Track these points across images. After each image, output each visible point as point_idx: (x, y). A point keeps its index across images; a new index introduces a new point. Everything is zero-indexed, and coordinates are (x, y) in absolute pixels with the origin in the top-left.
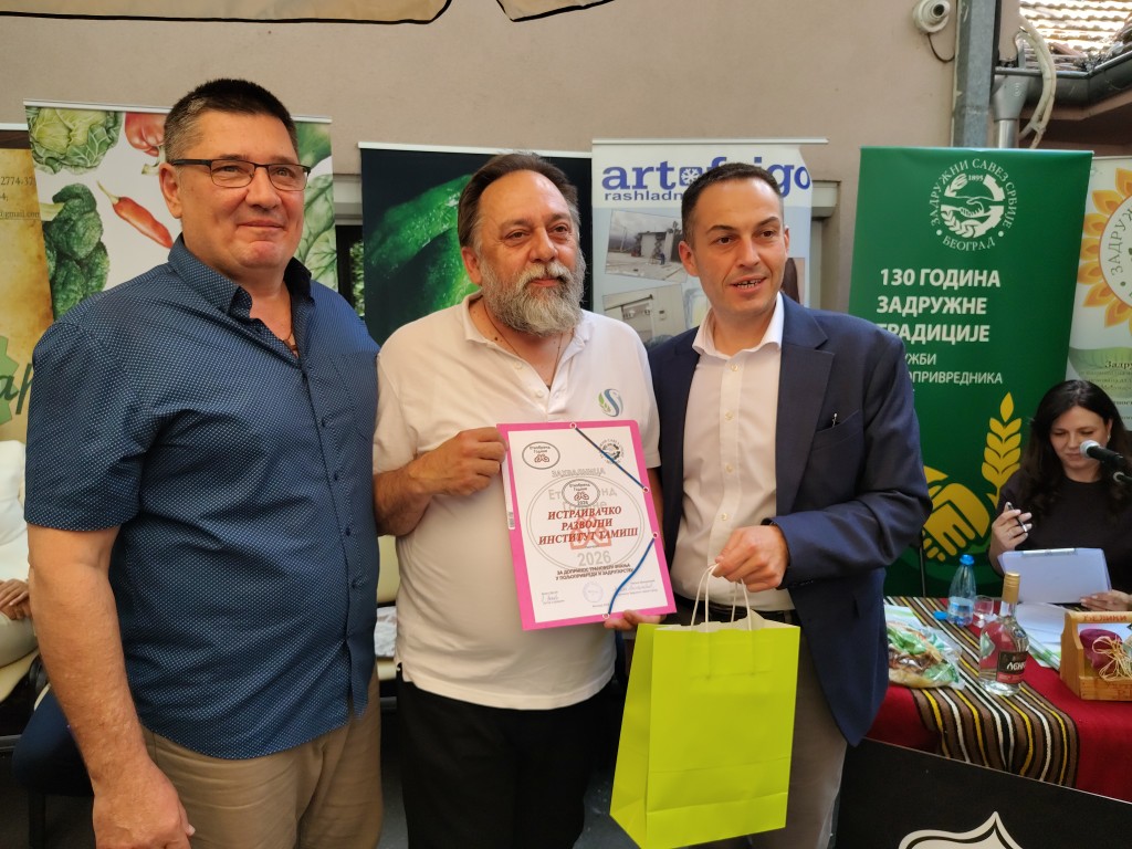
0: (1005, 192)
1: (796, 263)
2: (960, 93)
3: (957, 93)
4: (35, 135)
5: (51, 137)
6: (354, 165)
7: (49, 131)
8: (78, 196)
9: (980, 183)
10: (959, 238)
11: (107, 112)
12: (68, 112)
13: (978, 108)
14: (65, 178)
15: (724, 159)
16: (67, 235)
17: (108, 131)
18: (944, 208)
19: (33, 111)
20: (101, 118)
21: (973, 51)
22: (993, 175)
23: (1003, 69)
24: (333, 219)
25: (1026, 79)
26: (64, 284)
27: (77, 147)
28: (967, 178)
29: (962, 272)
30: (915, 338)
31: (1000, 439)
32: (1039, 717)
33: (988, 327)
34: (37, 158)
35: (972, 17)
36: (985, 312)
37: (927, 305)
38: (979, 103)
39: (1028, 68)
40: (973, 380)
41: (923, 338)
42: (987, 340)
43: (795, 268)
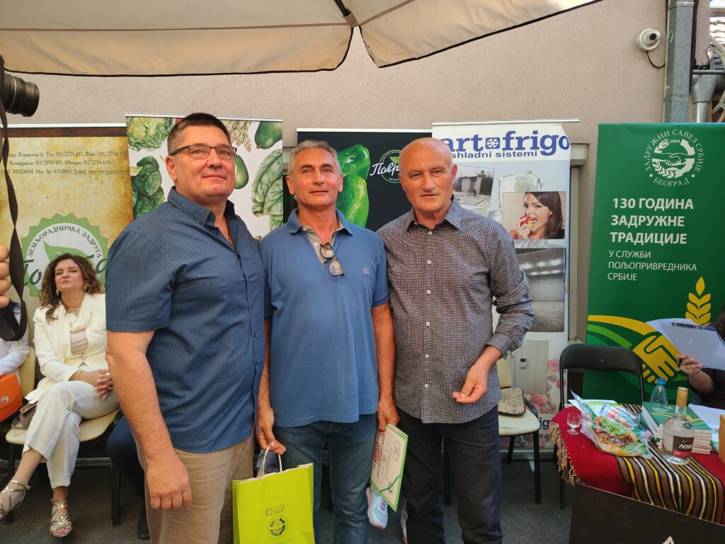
0: (696, 150)
1: (560, 195)
2: (668, 87)
3: (666, 87)
4: (129, 131)
5: (138, 132)
6: (293, 140)
7: (136, 129)
8: (150, 163)
9: (678, 144)
10: (665, 178)
11: (166, 118)
12: (146, 119)
13: (681, 96)
14: (144, 153)
15: (514, 132)
16: (144, 183)
17: (166, 128)
18: (654, 160)
19: (129, 119)
20: (163, 121)
21: (677, 61)
22: (687, 139)
23: (699, 71)
24: (281, 173)
25: (715, 76)
26: (141, 210)
27: (151, 137)
28: (669, 141)
29: (667, 200)
30: (636, 241)
31: (697, 307)
32: (698, 478)
33: (686, 235)
34: (130, 143)
35: (676, 40)
36: (683, 225)
37: (644, 220)
38: (681, 93)
39: (717, 69)
40: (677, 268)
41: (642, 242)
42: (685, 243)
43: (559, 198)
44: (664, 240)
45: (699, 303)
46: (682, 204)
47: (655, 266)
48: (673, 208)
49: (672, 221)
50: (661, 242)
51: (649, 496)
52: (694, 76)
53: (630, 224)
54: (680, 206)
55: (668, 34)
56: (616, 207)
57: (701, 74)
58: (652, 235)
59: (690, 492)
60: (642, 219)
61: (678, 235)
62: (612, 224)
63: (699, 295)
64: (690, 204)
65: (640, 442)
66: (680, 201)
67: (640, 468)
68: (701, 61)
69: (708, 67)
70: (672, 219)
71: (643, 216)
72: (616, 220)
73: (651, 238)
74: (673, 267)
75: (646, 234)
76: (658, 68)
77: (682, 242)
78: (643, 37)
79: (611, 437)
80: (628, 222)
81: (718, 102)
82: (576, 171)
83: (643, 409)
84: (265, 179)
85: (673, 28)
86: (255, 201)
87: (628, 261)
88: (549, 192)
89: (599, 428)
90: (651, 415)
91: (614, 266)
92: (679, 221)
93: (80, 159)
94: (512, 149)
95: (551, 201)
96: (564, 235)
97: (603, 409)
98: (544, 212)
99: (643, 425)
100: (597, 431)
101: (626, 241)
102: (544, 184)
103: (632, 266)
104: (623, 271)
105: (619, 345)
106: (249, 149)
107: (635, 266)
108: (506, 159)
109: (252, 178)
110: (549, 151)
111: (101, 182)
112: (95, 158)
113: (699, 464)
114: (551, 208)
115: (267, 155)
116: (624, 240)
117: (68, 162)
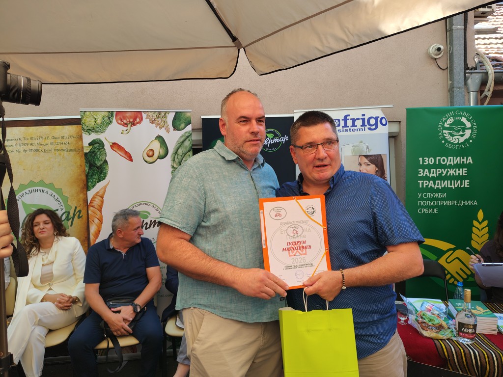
0: (471, 124)
1: (382, 156)
3: (450, 82)
4: (83, 121)
5: (89, 122)
6: (199, 126)
8: (98, 143)
9: (460, 120)
10: (452, 143)
11: (109, 111)
12: (95, 112)
13: (459, 88)
14: (94, 136)
15: (349, 115)
16: (93, 157)
17: (109, 119)
18: (444, 131)
19: (83, 113)
20: (107, 114)
21: (455, 65)
22: (465, 117)
23: (470, 71)
24: (191, 147)
25: (481, 75)
26: (92, 176)
27: (98, 125)
28: (454, 119)
29: (455, 158)
30: (436, 186)
31: (479, 230)
32: (491, 353)
33: (469, 181)
34: (83, 129)
35: (454, 51)
36: (466, 175)
37: (440, 172)
38: (460, 86)
39: (481, 70)
40: (464, 204)
41: (439, 186)
42: (469, 186)
43: (382, 158)
44: (454, 185)
45: (480, 227)
46: (465, 160)
47: (449, 203)
48: (459, 163)
49: (459, 172)
50: (453, 186)
51: (458, 367)
52: (467, 74)
54: (463, 162)
55: (448, 47)
56: (421, 163)
57: (471, 73)
58: (446, 181)
59: (486, 363)
61: (463, 181)
62: (419, 175)
63: (480, 219)
64: (470, 160)
66: (463, 158)
67: (451, 347)
68: (471, 64)
69: (476, 68)
70: (459, 170)
71: (439, 169)
72: (422, 173)
73: (446, 184)
75: (442, 181)
76: (443, 70)
77: (466, 186)
78: (432, 50)
79: (430, 326)
80: (430, 174)
81: (484, 91)
82: (392, 140)
83: (449, 304)
84: (180, 152)
85: (451, 43)
86: (173, 167)
87: (431, 200)
88: (375, 155)
89: (421, 319)
90: (455, 309)
91: (422, 203)
93: (48, 141)
94: (348, 127)
95: (376, 160)
97: (422, 305)
99: (450, 316)
100: (420, 322)
102: (371, 149)
103: (434, 203)
104: (429, 207)
105: (429, 259)
106: (168, 131)
107: (436, 203)
108: (345, 133)
109: (171, 151)
110: (374, 127)
111: (63, 157)
112: (59, 140)
113: (491, 343)
114: (377, 166)
115: (181, 135)
116: (428, 186)
117: (39, 144)
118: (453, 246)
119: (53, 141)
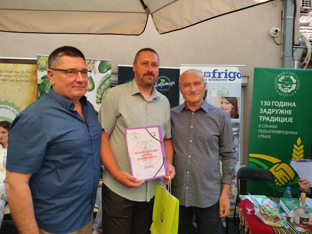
0: (296, 81)
1: (237, 99)
2: (283, 53)
3: (282, 53)
4: (38, 63)
5: (42, 63)
6: (116, 71)
9: (289, 78)
10: (283, 93)
13: (288, 57)
14: (45, 73)
15: (217, 70)
16: (44, 87)
18: (278, 84)
21: (287, 42)
22: (293, 76)
23: (296, 46)
24: (110, 85)
25: (302, 49)
28: (285, 76)
29: (284, 102)
30: (271, 121)
31: (297, 151)
33: (292, 118)
34: (38, 68)
35: (286, 33)
36: (291, 114)
37: (274, 112)
38: (289, 56)
39: (303, 46)
40: (289, 133)
41: (273, 121)
43: (237, 100)
44: (283, 120)
45: (298, 149)
46: (291, 104)
47: (279, 132)
48: (287, 106)
50: (282, 121)
52: (294, 49)
53: (268, 113)
54: (290, 105)
55: (283, 30)
56: (262, 105)
58: (278, 118)
60: (273, 110)
61: (289, 118)
62: (260, 112)
63: (299, 145)
64: (294, 104)
65: (283, 220)
66: (290, 103)
67: (284, 233)
68: (296, 42)
69: (299, 45)
70: (287, 111)
71: (274, 109)
72: (262, 111)
73: (277, 119)
74: (287, 133)
75: (275, 117)
76: (278, 44)
77: (291, 121)
78: (272, 31)
79: (269, 217)
80: (267, 112)
81: (303, 60)
82: (243, 88)
83: (281, 201)
84: (102, 87)
85: (285, 28)
86: (97, 97)
87: (267, 129)
88: (232, 97)
90: (286, 205)
91: (261, 131)
92: (289, 112)
93: (12, 74)
94: (216, 77)
95: (233, 101)
96: (239, 117)
98: (230, 106)
100: (262, 214)
101: (266, 120)
102: (230, 94)
103: (269, 132)
104: (265, 134)
105: (263, 168)
106: (95, 73)
107: (270, 131)
108: (213, 82)
109: (96, 87)
111: (22, 86)
112: (19, 74)
114: (233, 105)
115: (104, 76)
116: (265, 120)
117: (6, 76)
118: (280, 161)
119: (15, 74)
